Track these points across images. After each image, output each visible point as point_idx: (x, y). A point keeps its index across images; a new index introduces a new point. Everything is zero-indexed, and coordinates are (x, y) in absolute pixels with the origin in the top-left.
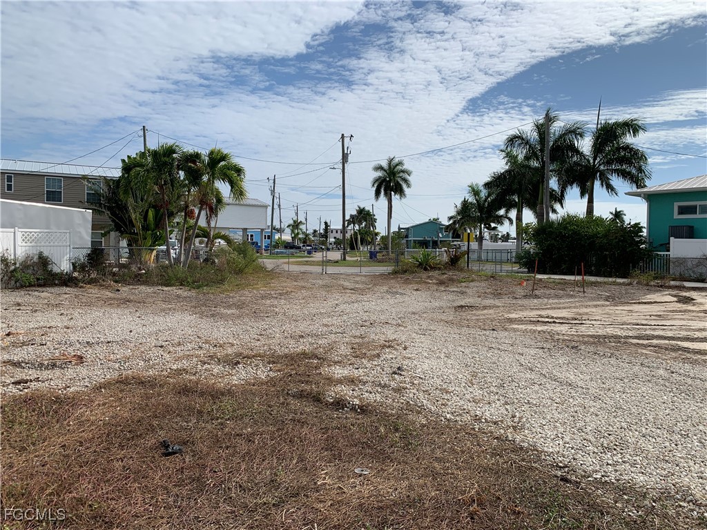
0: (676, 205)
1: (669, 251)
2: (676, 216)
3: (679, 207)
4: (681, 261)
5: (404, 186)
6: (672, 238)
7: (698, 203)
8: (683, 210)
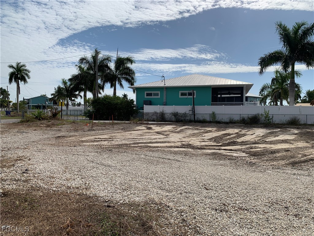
0: (146, 92)
1: (143, 110)
2: (146, 97)
3: (147, 93)
4: (148, 114)
5: (26, 78)
6: (144, 105)
7: (153, 92)
8: (148, 95)
